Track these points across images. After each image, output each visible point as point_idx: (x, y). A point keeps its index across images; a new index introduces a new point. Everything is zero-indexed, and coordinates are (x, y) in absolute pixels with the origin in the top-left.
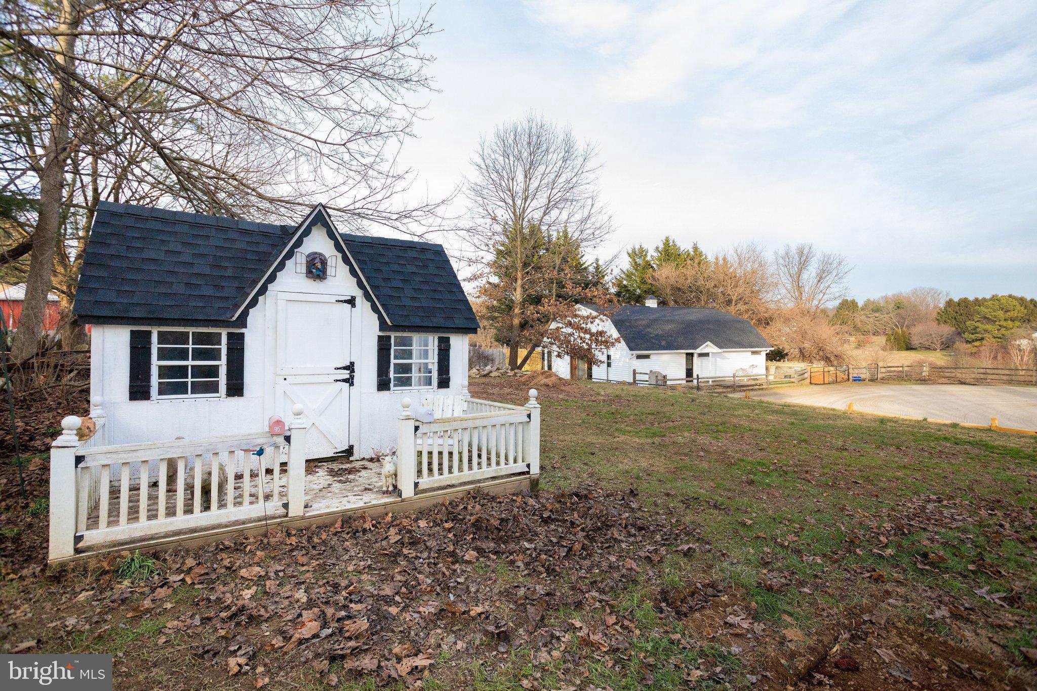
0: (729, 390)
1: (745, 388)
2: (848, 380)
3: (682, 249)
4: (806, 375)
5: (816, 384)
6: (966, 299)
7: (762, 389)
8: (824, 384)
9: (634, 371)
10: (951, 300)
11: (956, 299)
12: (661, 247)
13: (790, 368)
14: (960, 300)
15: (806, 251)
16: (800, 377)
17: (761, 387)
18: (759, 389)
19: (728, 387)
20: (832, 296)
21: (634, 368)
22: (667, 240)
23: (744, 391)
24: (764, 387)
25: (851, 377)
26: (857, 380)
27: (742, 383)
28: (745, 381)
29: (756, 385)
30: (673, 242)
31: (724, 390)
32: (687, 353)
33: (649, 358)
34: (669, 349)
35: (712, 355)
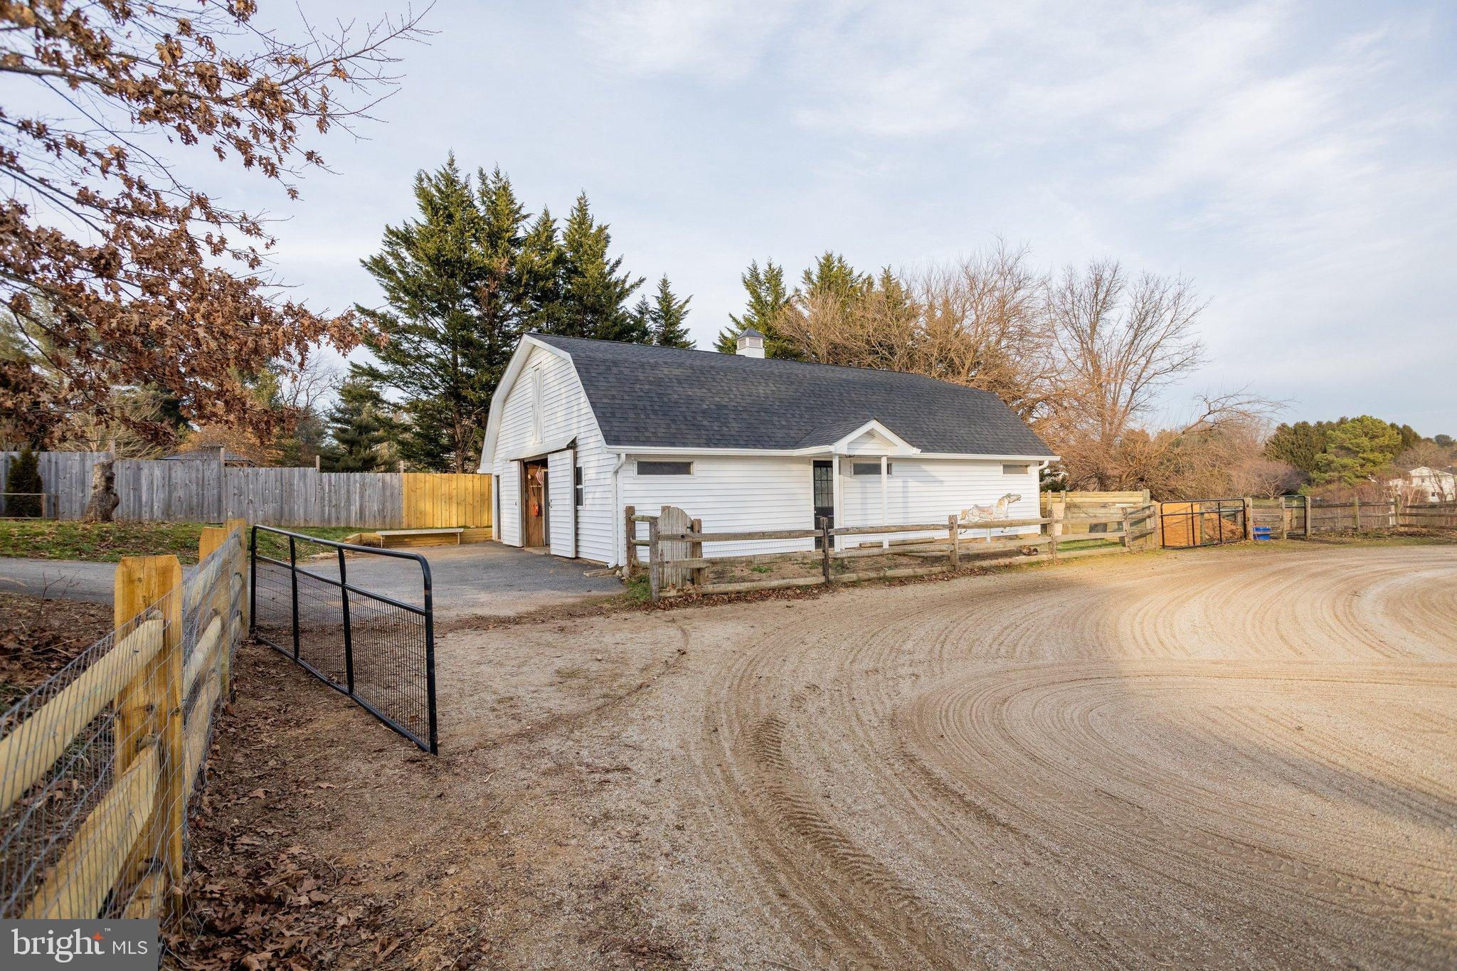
0: (936, 569)
1: (985, 563)
2: (1245, 535)
3: (856, 273)
4: (1150, 524)
5: (1175, 548)
6: (1305, 424)
7: (1039, 563)
8: (1195, 547)
9: (630, 511)
10: (1284, 425)
11: (1291, 425)
12: (816, 271)
13: (1104, 506)
14: (1297, 424)
15: (1107, 275)
16: (1137, 530)
17: (1033, 559)
18: (1031, 564)
19: (937, 560)
20: (1166, 364)
21: (630, 502)
22: (828, 258)
23: (985, 571)
24: (1044, 557)
25: (1250, 528)
26: (1265, 535)
27: (977, 548)
28: (987, 540)
29: (1019, 552)
30: (840, 260)
31: (920, 571)
32: (815, 462)
33: (688, 472)
34: (755, 446)
35: (889, 466)
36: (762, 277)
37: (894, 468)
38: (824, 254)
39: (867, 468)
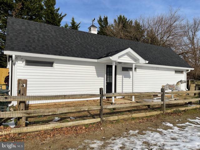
3: (128, 20)
12: (117, 19)
30: (124, 17)
32: (107, 65)
33: (52, 66)
34: (81, 57)
35: (135, 69)
36: (102, 19)
37: (137, 70)
38: (119, 15)
39: (127, 69)
